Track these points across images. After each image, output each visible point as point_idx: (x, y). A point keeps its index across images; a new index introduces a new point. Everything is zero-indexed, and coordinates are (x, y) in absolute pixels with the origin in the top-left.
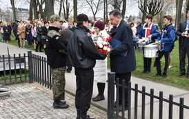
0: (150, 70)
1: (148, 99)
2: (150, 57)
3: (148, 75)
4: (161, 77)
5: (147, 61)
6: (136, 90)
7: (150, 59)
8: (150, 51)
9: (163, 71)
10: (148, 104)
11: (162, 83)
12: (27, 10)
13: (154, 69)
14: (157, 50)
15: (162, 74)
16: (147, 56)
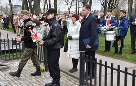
1: (109, 70)
2: (110, 40)
3: (108, 53)
4: (117, 55)
5: (108, 43)
6: (100, 64)
7: (110, 42)
8: (110, 36)
9: (119, 50)
10: (109, 74)
11: (118, 59)
12: (20, 6)
13: (112, 49)
14: (114, 35)
15: (118, 53)
16: (107, 40)
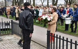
0: (68, 30)
2: (68, 23)
11: (74, 36)
13: (70, 29)
14: (71, 20)
